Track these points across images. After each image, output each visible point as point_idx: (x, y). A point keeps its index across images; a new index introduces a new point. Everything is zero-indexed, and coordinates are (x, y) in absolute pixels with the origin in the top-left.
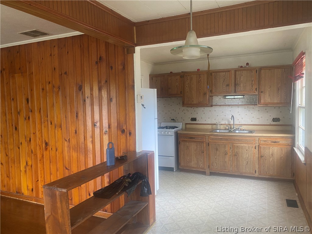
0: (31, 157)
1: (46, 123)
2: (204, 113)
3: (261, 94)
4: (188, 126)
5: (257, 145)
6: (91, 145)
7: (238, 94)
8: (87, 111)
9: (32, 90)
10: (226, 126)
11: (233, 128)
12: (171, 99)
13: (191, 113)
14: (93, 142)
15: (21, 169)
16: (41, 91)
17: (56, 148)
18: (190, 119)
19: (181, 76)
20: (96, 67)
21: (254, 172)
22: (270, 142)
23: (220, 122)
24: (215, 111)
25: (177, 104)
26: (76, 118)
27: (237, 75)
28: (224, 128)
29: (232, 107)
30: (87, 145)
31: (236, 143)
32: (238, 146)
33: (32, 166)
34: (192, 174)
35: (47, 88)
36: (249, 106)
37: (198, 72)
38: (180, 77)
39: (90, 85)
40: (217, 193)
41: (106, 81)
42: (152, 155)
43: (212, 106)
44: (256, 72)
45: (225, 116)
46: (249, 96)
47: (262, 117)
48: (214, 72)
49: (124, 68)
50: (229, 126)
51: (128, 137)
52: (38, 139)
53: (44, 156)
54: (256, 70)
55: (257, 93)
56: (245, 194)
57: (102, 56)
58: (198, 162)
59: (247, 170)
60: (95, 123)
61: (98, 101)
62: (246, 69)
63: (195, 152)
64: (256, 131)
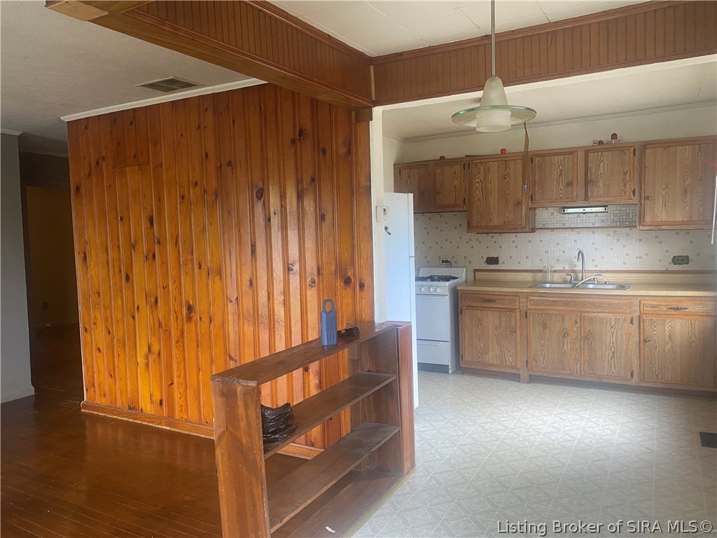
0: (159, 334)
1: (190, 265)
2: (516, 247)
3: (646, 201)
4: (480, 275)
5: (637, 314)
6: (283, 309)
7: (592, 204)
8: (273, 241)
9: (159, 200)
10: (565, 274)
11: (582, 279)
12: (441, 216)
13: (487, 247)
14: (286, 304)
15: (139, 360)
16: (178, 202)
17: (210, 318)
18: (485, 259)
19: (464, 164)
20: (293, 150)
21: (629, 374)
22: (665, 309)
23: (552, 267)
24: (541, 241)
25: (456, 228)
26: (252, 255)
27: (589, 162)
28: (560, 280)
29: (578, 233)
30: (274, 310)
31: (588, 312)
32: (591, 319)
33: (159, 354)
34: (488, 379)
35: (191, 196)
36: (618, 229)
37: (503, 157)
38: (462, 167)
39: (280, 187)
40: (545, 418)
41: (313, 180)
42: (408, 330)
43: (533, 230)
44: (634, 154)
45: (564, 252)
46: (618, 208)
47: (647, 254)
48: (538, 156)
49: (349, 152)
50: (573, 274)
51: (358, 293)
52: (171, 298)
53: (185, 334)
54: (635, 149)
55: (636, 200)
56: (607, 420)
57: (304, 128)
58: (502, 354)
59: (613, 369)
60: (290, 265)
61: (296, 220)
62: (611, 146)
63: (496, 332)
64: (634, 284)
